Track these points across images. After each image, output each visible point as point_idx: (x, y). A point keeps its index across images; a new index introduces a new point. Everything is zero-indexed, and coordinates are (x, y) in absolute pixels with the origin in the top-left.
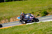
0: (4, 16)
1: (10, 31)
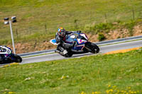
0: (118, 18)
1: (133, 60)
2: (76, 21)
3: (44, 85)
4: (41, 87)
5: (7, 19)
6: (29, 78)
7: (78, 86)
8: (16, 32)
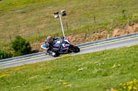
2: (123, 11)
3: (97, 75)
4: (94, 77)
5: (57, 13)
6: (82, 69)
7: (130, 74)
8: (66, 25)
